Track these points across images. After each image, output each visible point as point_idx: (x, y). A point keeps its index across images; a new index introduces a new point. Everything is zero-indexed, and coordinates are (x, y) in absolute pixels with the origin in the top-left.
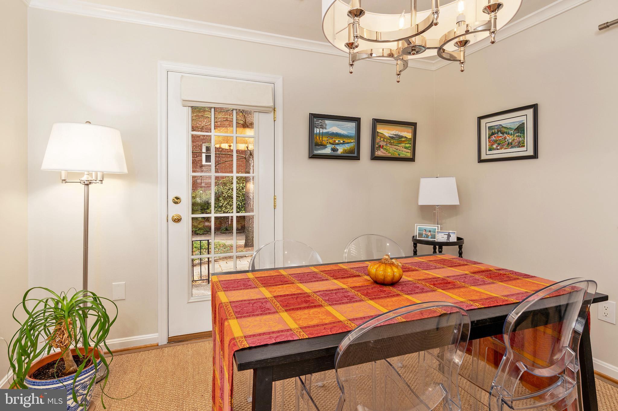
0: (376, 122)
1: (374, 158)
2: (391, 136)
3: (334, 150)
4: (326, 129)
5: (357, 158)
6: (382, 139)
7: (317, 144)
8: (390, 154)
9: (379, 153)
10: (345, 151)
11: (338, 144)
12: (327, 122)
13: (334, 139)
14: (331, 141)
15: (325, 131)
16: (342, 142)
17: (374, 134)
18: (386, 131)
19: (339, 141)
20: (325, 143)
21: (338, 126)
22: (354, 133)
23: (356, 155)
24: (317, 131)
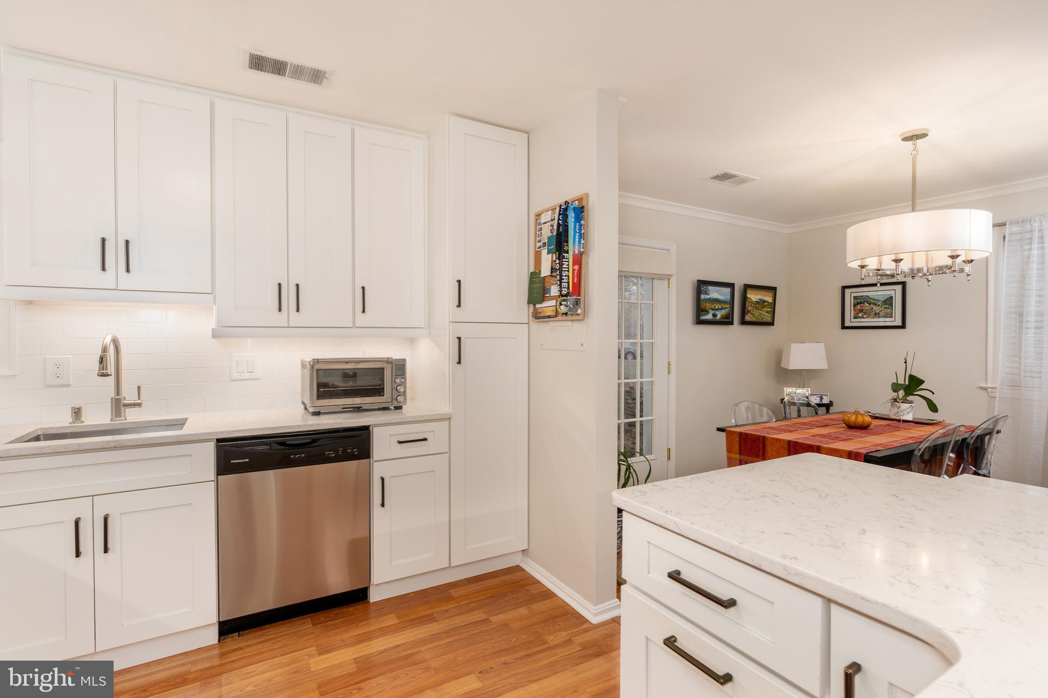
0: (747, 287)
1: (744, 322)
2: (757, 300)
3: (714, 315)
4: (709, 295)
5: (731, 323)
6: (750, 304)
7: (703, 311)
8: (755, 319)
9: (748, 318)
10: (723, 317)
11: (717, 310)
12: (710, 288)
13: (714, 305)
14: (712, 307)
15: (708, 297)
16: (720, 307)
17: (744, 298)
18: (753, 296)
19: (718, 307)
20: (707, 308)
21: (717, 292)
22: (729, 298)
23: (730, 320)
24: (703, 297)
